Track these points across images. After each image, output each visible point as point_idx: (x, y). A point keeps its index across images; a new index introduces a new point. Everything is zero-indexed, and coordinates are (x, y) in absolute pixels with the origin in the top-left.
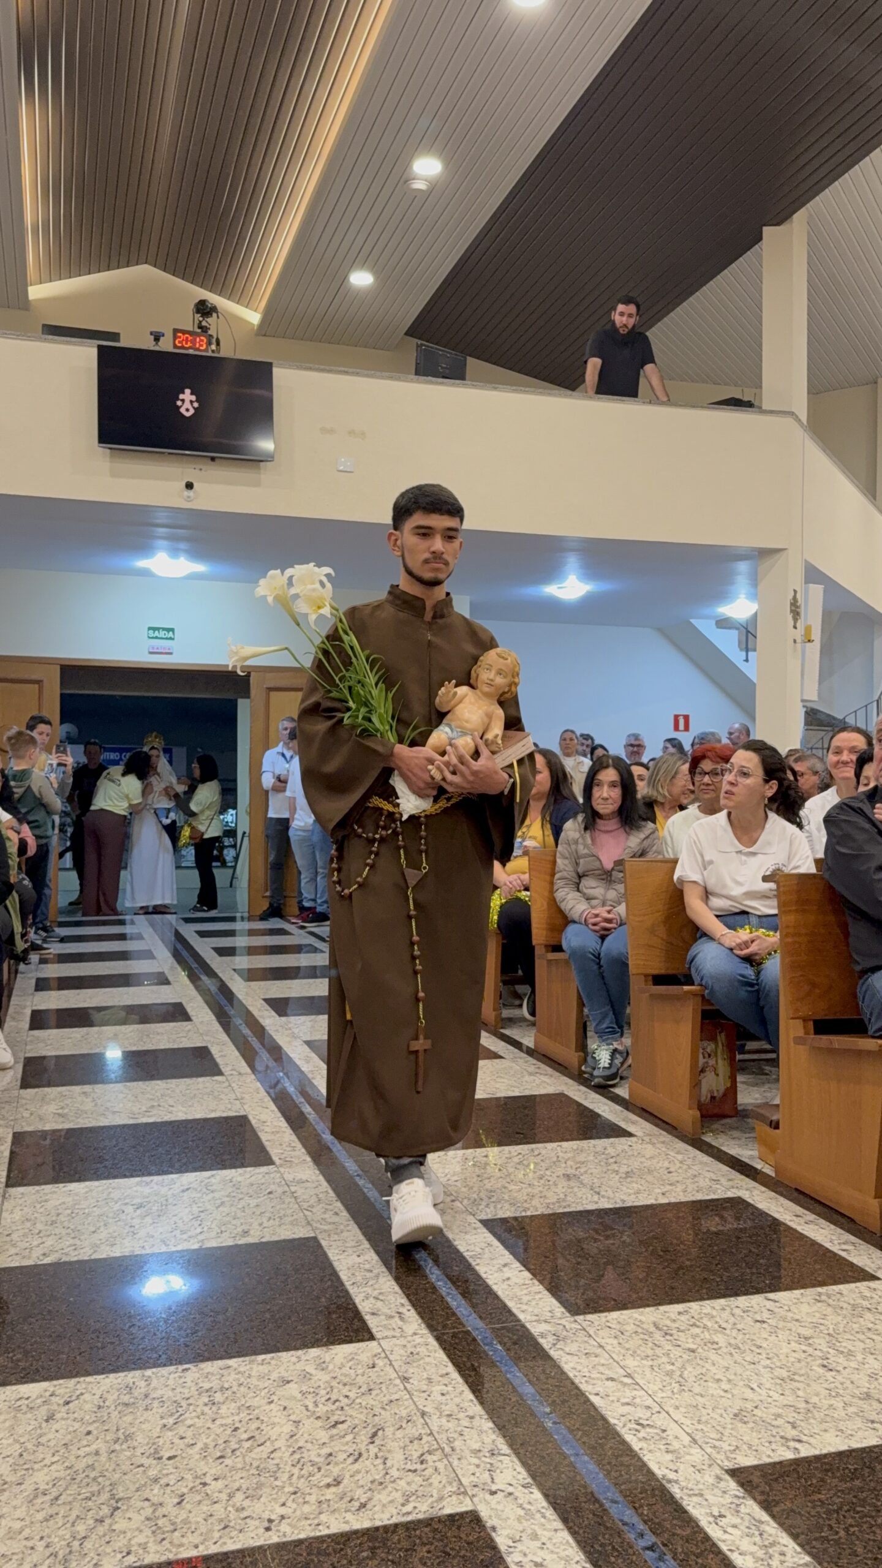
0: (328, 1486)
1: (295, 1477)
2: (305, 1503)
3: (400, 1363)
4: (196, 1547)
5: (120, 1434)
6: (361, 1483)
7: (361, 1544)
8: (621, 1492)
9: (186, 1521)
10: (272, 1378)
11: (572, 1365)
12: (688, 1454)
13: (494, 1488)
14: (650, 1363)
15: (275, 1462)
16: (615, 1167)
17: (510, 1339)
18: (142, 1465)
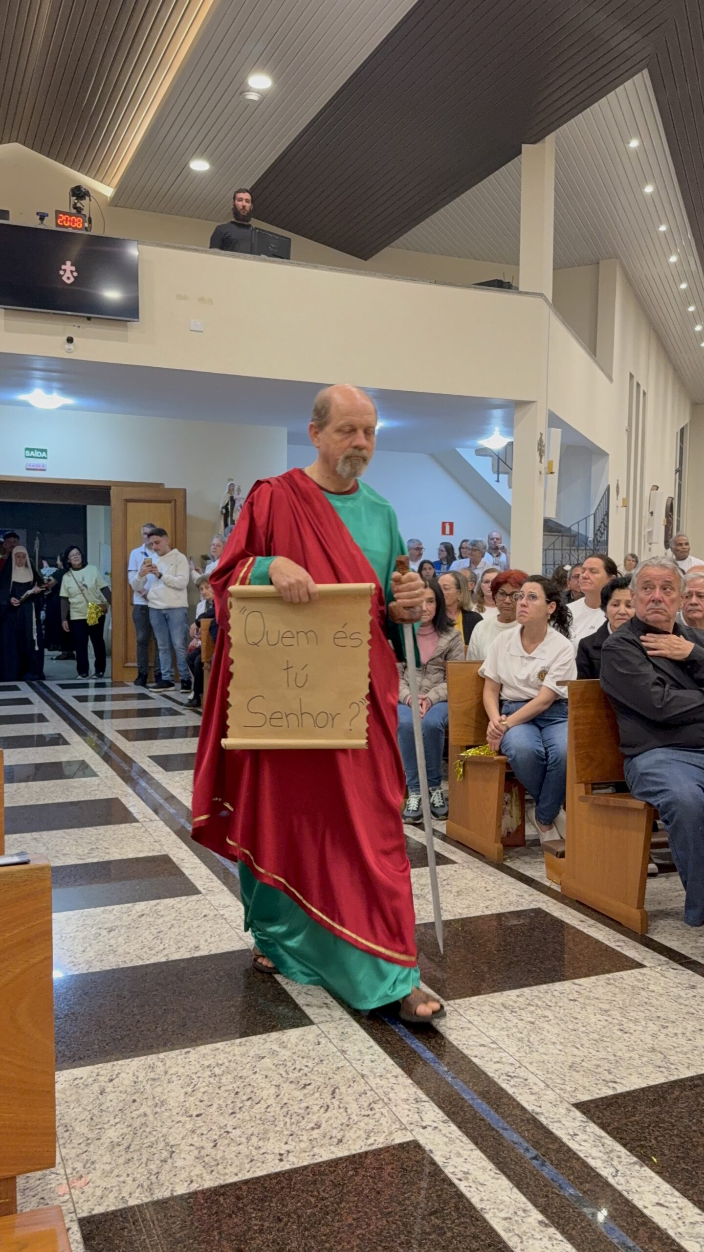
0: (313, 1129)
1: (288, 1124)
2: (300, 1141)
3: (336, 1040)
4: (236, 1175)
5: (157, 1101)
6: (334, 1125)
7: (346, 1166)
8: (507, 1122)
9: (223, 1158)
10: (251, 1055)
12: (546, 1095)
13: (424, 1124)
14: (505, 1032)
15: (272, 1114)
16: (449, 887)
18: (180, 1122)
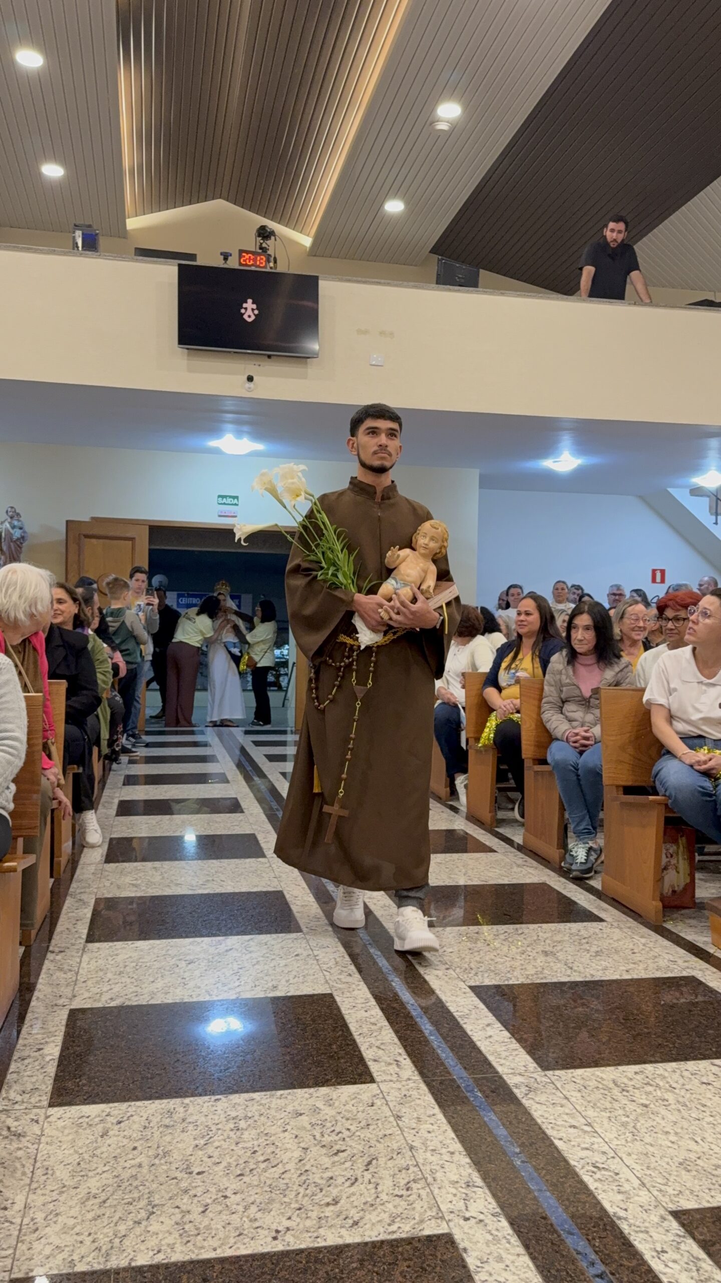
0: (328, 1204)
1: (301, 1195)
2: (307, 1218)
3: (394, 1103)
4: (215, 1250)
5: (160, 1151)
6: (355, 1204)
7: (352, 1256)
8: (577, 1225)
9: (208, 1228)
10: (288, 1110)
11: (540, 1113)
12: (638, 1195)
13: (467, 1215)
14: (608, 1114)
15: (285, 1181)
16: (587, 946)
17: (489, 1087)
18: (176, 1178)
